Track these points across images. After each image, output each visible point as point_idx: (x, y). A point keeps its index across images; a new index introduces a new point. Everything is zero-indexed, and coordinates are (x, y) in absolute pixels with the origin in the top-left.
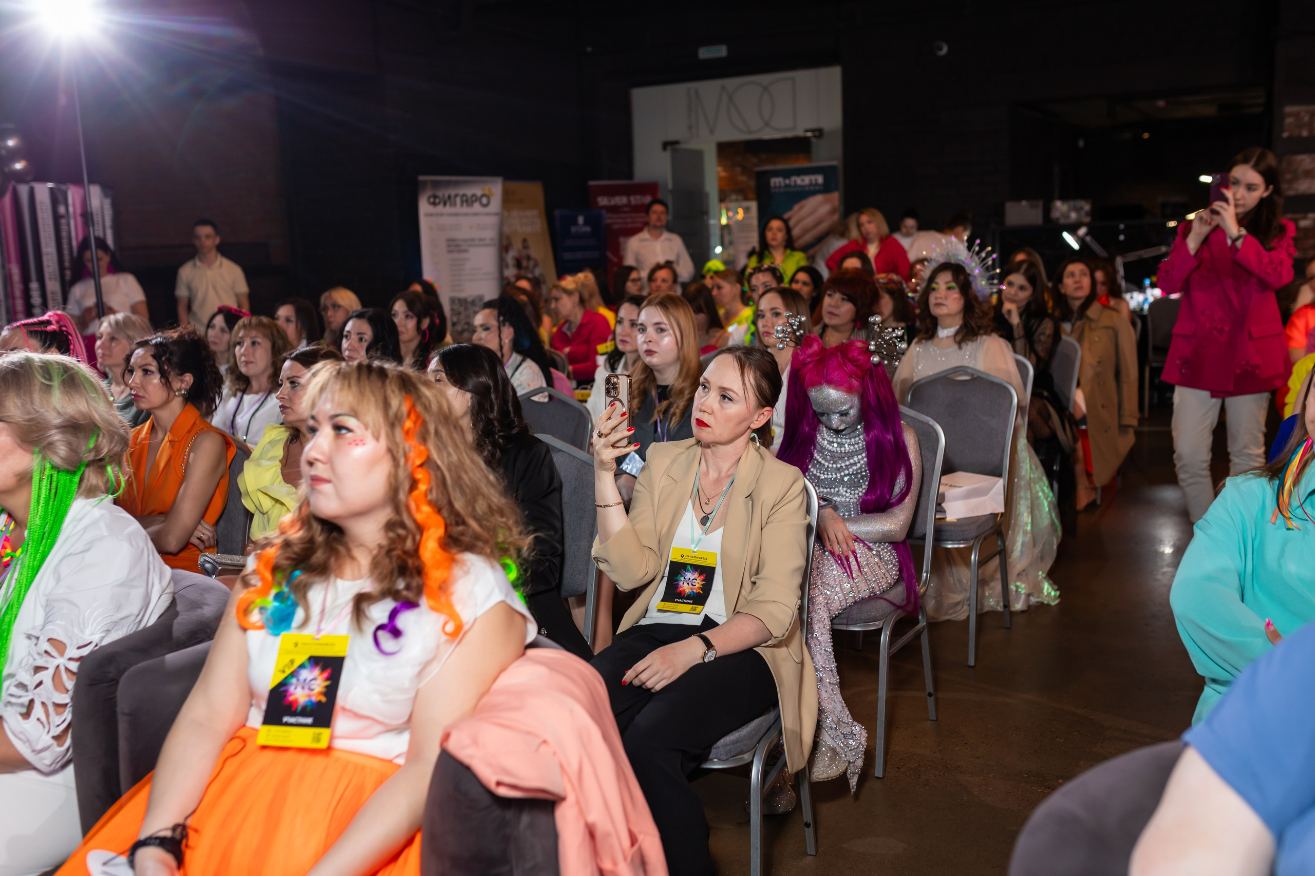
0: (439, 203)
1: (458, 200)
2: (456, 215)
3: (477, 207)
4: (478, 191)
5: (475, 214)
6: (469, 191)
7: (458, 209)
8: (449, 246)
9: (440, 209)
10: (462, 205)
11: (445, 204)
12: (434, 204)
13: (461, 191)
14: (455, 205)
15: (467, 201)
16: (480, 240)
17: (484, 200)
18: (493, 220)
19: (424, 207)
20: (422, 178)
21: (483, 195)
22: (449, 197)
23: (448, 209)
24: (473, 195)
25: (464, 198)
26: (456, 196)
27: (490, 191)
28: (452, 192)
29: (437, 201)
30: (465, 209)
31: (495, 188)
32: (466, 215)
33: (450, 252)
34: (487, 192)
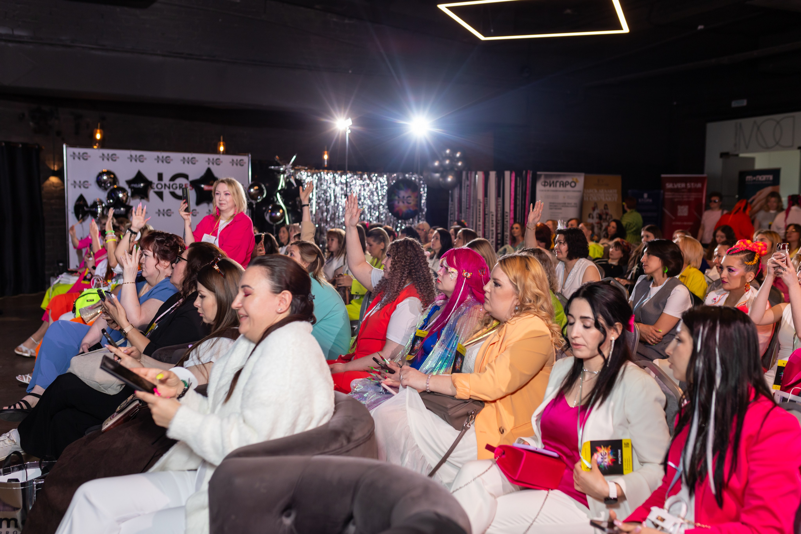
0: (547, 185)
1: (558, 184)
2: (556, 191)
3: (568, 187)
4: (570, 180)
5: (567, 191)
6: (564, 180)
7: (558, 188)
8: (550, 206)
9: (548, 188)
10: (560, 186)
11: (550, 186)
12: (545, 185)
13: (561, 179)
14: (556, 186)
15: (563, 185)
16: (568, 204)
17: (573, 184)
18: (578, 195)
19: (539, 187)
20: (539, 173)
21: (573, 182)
22: (553, 182)
23: (552, 188)
24: (566, 182)
25: (562, 183)
26: (557, 182)
27: (577, 179)
28: (555, 180)
29: (546, 184)
30: (562, 188)
31: (580, 179)
32: (562, 191)
33: (551, 209)
34: (575, 180)
